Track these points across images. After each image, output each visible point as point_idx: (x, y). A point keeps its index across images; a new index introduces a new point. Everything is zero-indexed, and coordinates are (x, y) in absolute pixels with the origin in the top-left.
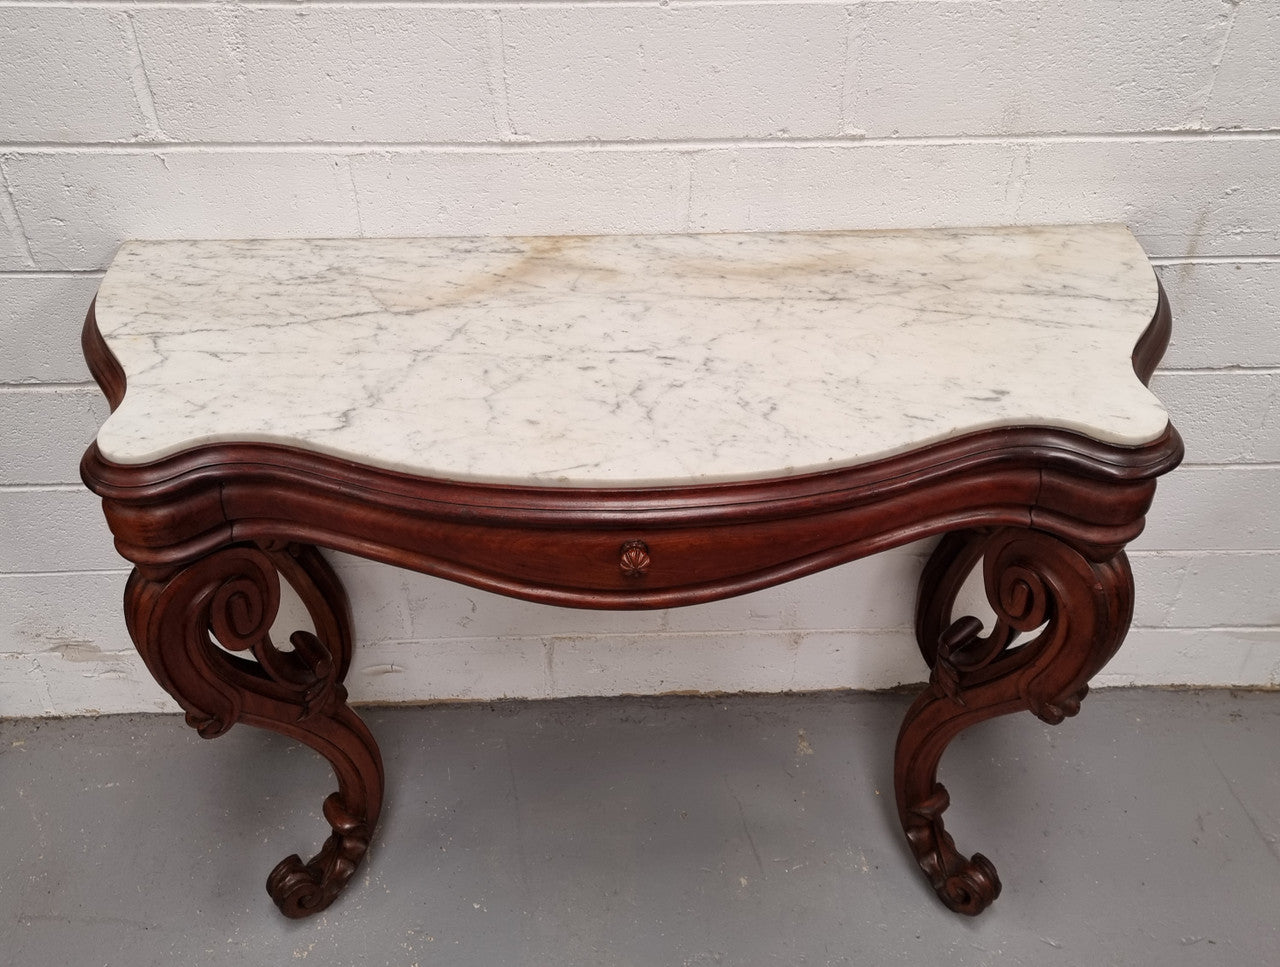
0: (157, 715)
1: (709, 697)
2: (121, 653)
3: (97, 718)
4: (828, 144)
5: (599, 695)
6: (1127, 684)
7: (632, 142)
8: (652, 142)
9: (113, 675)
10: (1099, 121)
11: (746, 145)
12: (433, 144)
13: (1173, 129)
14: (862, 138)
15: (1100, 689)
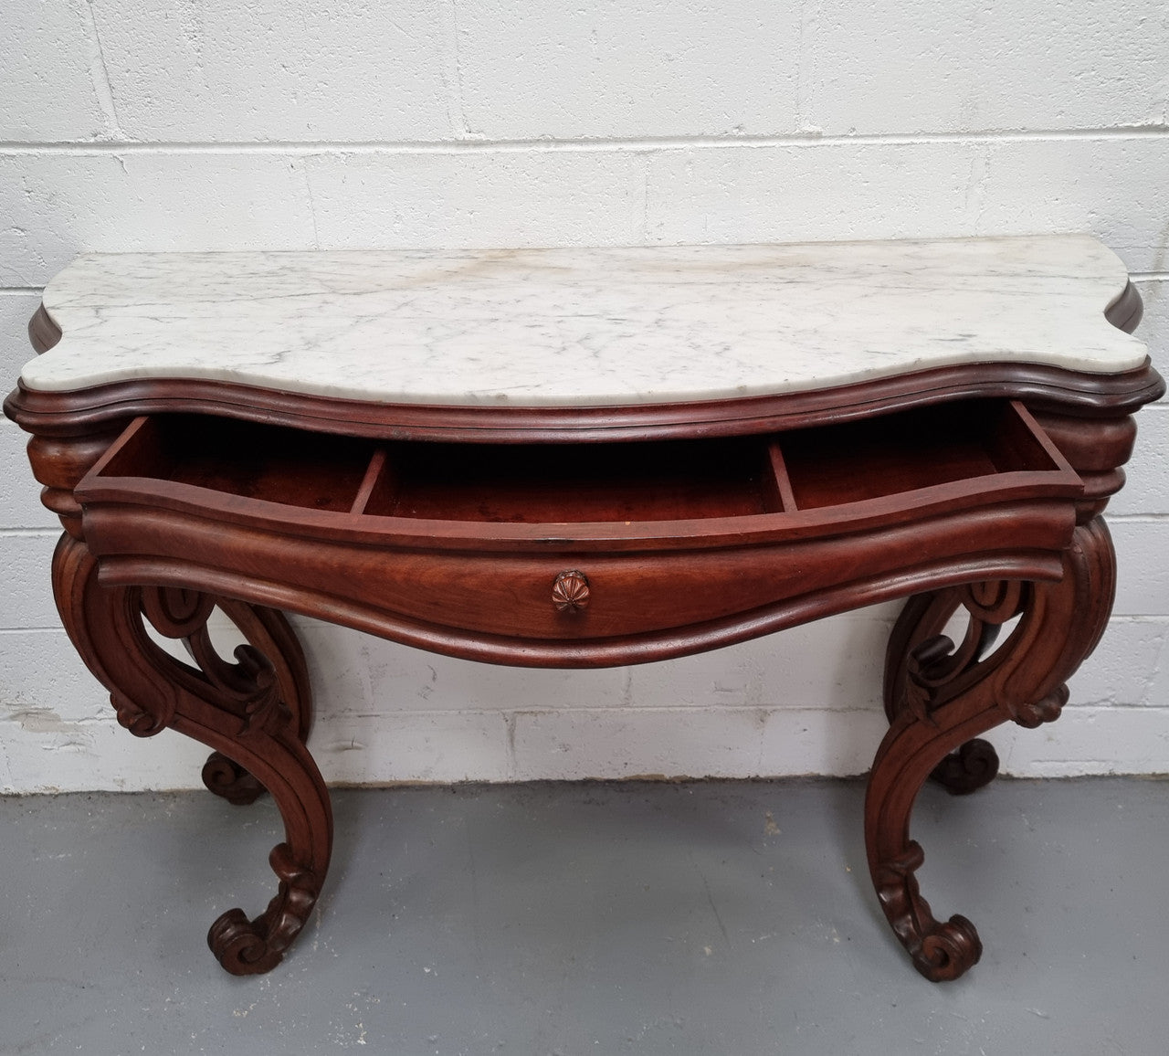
0: (117, 794)
1: (674, 783)
2: (81, 723)
3: (57, 796)
4: (783, 143)
5: (562, 778)
6: (1106, 772)
7: (586, 141)
8: (607, 141)
9: (72, 748)
10: (1059, 117)
11: (701, 144)
12: (387, 144)
13: (1135, 125)
14: (819, 136)
15: (1078, 777)
